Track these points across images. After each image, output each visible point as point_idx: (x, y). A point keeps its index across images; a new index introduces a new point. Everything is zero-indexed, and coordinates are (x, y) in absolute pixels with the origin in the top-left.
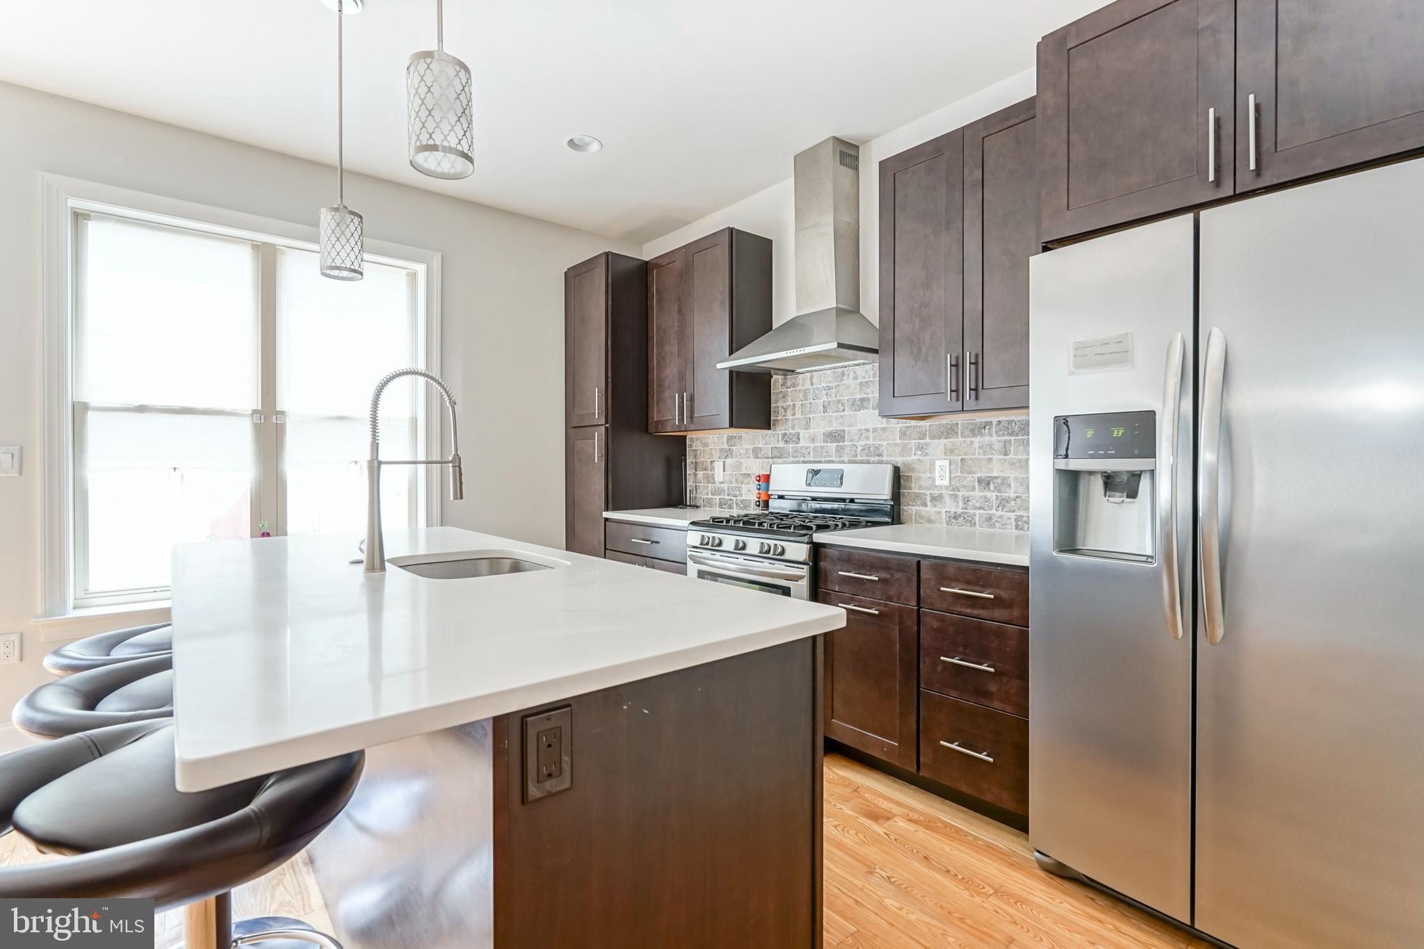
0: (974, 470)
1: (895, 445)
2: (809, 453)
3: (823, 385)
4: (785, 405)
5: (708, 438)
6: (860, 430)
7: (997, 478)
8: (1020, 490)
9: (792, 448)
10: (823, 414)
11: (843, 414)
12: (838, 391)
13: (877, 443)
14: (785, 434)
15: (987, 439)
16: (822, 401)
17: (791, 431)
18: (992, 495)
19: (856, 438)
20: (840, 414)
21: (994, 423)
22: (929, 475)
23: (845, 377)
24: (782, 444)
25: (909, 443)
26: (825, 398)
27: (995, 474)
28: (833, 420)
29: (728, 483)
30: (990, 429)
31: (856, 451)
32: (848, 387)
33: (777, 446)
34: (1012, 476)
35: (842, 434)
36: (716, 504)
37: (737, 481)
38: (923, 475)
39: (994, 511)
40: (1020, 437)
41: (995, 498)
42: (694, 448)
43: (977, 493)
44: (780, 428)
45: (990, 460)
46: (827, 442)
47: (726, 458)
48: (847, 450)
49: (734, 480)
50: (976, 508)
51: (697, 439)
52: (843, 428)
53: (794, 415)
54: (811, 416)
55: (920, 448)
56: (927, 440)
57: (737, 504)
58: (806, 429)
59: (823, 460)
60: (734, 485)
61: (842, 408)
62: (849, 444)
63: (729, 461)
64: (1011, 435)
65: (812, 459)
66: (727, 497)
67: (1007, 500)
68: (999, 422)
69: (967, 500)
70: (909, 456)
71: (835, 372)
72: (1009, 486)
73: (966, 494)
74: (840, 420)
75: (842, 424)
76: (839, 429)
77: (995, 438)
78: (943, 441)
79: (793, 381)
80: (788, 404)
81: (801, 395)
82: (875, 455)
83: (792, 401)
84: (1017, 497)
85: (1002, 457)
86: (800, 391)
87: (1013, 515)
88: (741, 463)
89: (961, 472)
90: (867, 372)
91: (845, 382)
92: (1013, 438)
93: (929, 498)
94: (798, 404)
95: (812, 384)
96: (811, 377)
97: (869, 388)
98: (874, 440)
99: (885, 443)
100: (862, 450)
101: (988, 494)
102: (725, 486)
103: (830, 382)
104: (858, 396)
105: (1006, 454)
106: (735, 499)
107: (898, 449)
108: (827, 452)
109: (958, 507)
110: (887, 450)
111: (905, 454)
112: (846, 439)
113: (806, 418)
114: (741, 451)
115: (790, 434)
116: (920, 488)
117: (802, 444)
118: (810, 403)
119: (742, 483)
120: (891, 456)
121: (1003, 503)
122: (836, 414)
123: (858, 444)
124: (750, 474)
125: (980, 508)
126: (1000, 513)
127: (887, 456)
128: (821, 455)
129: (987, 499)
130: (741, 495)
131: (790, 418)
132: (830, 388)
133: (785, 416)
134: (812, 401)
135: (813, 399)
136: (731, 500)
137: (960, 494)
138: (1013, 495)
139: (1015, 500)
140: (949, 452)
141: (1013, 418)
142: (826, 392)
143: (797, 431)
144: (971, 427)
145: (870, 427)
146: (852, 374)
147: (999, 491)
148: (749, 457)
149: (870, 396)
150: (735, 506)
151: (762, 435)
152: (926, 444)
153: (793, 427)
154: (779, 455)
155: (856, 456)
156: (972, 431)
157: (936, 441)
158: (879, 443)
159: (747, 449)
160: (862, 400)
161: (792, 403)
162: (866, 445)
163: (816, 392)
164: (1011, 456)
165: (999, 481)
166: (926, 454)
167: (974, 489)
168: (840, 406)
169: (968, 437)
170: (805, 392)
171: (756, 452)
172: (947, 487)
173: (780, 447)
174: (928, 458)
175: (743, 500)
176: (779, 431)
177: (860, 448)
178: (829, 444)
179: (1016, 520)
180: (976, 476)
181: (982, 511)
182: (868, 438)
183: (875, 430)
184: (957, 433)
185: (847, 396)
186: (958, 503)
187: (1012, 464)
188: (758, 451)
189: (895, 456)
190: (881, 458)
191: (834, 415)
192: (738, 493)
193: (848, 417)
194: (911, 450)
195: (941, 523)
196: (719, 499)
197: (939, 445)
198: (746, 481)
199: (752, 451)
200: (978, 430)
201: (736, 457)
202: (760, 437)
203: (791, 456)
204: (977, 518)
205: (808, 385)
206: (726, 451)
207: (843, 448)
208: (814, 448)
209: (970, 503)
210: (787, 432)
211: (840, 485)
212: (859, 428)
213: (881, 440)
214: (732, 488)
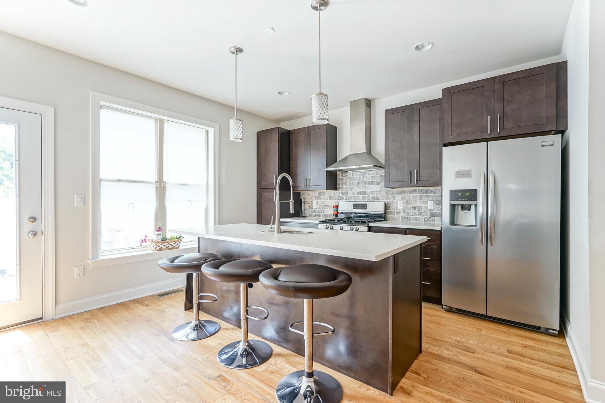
0: (411, 204)
1: (384, 196)
2: (352, 198)
3: (357, 176)
4: (342, 182)
5: (310, 193)
6: (371, 191)
8: (426, 210)
9: (345, 197)
10: (357, 186)
11: (365, 186)
12: (363, 179)
13: (377, 195)
14: (342, 192)
15: (415, 195)
17: (345, 191)
18: (417, 211)
19: (370, 194)
21: (417, 190)
22: (396, 205)
23: (366, 174)
24: (341, 195)
25: (389, 196)
26: (358, 181)
27: (417, 205)
28: (361, 188)
29: (318, 208)
30: (416, 192)
31: (370, 198)
32: (367, 178)
33: (339, 196)
34: (423, 206)
35: (365, 192)
36: (313, 216)
37: (322, 208)
38: (393, 206)
39: (417, 216)
41: (417, 212)
42: (304, 196)
43: (412, 211)
44: (340, 190)
45: (416, 201)
47: (318, 200)
48: (367, 198)
49: (321, 207)
50: (411, 215)
51: (305, 193)
52: (365, 190)
53: (346, 186)
54: (353, 186)
55: (392, 197)
56: (395, 195)
57: (322, 216)
58: (351, 190)
59: (357, 201)
61: (364, 184)
63: (319, 201)
64: (423, 194)
65: (353, 200)
66: (318, 213)
68: (419, 190)
69: (408, 213)
70: (389, 200)
71: (362, 172)
72: (422, 209)
73: (408, 211)
74: (364, 188)
75: (365, 189)
76: (363, 191)
77: (417, 194)
78: (400, 195)
79: (345, 174)
80: (343, 182)
82: (377, 199)
83: (345, 181)
84: (425, 212)
85: (420, 200)
86: (348, 178)
87: (423, 217)
88: (324, 202)
89: (407, 205)
90: (374, 173)
92: (423, 195)
93: (396, 213)
94: (348, 182)
95: (353, 176)
96: (353, 174)
97: (374, 178)
98: (376, 194)
99: (380, 196)
101: (415, 211)
102: (318, 210)
103: (360, 175)
104: (370, 180)
105: (421, 199)
106: (321, 214)
107: (385, 198)
108: (359, 198)
109: (405, 215)
110: (381, 197)
112: (366, 194)
113: (351, 187)
114: (324, 198)
115: (344, 192)
116: (393, 209)
117: (349, 195)
118: (352, 182)
119: (325, 208)
120: (382, 200)
121: (420, 214)
122: (363, 186)
123: (371, 196)
124: (328, 205)
125: (413, 215)
126: (419, 217)
127: (381, 199)
128: (357, 199)
129: (415, 213)
130: (324, 212)
131: (345, 187)
132: (360, 177)
133: (342, 186)
135: (354, 181)
136: (320, 214)
137: (406, 211)
138: (423, 211)
139: (424, 213)
140: (402, 198)
141: (423, 189)
142: (358, 179)
143: (347, 191)
144: (410, 191)
145: (375, 190)
146: (368, 173)
147: (419, 210)
148: (327, 200)
149: (375, 180)
150: (321, 216)
151: (333, 192)
152: (395, 196)
153: (346, 190)
154: (340, 199)
155: (370, 199)
156: (410, 192)
157: (398, 195)
159: (327, 197)
160: (372, 182)
161: (345, 182)
162: (373, 196)
163: (355, 179)
164: (423, 200)
165: (419, 207)
166: (395, 199)
167: (411, 210)
168: (364, 183)
169: (409, 194)
170: (351, 179)
171: (331, 198)
172: (402, 209)
174: (395, 200)
175: (325, 214)
176: (340, 191)
177: (371, 197)
178: (360, 196)
180: (411, 206)
181: (413, 216)
182: (374, 194)
183: (377, 191)
184: (405, 193)
185: (366, 180)
186: (405, 214)
187: (423, 202)
188: (332, 197)
189: (384, 200)
190: (379, 200)
191: (362, 186)
192: (323, 212)
193: (367, 187)
194: (390, 198)
195: (400, 220)
196: (315, 214)
197: (399, 196)
198: (326, 208)
199: (329, 198)
200: (412, 192)
201: (322, 199)
202: (332, 193)
203: (345, 199)
204: (412, 218)
205: (351, 176)
206: (318, 197)
207: (365, 197)
208: (354, 197)
209: (409, 214)
210: (343, 191)
211: (366, 209)
212: (371, 190)
213: (379, 194)
214: (320, 210)
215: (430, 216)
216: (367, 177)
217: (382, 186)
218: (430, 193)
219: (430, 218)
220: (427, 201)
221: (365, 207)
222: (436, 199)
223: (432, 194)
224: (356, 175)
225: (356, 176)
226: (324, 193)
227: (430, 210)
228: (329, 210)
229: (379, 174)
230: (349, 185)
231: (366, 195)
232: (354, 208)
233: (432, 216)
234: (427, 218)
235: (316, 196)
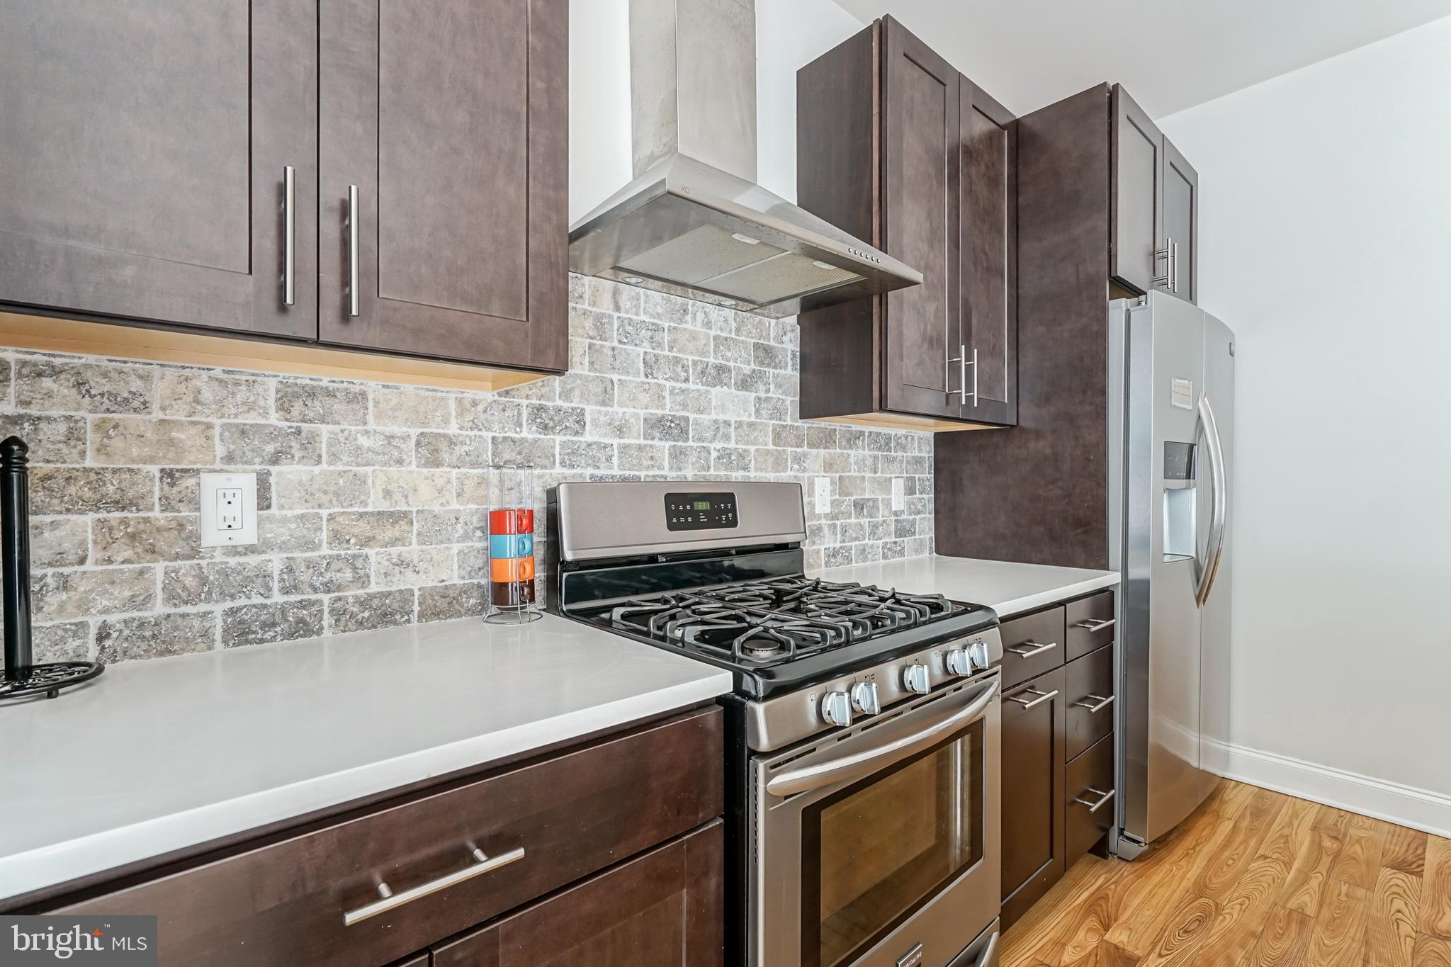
0: (851, 491)
1: (768, 452)
2: (609, 459)
3: (643, 317)
6: (716, 421)
7: (868, 500)
8: (887, 513)
9: (563, 445)
10: (643, 378)
11: (684, 386)
12: (675, 341)
13: (741, 447)
14: (541, 408)
15: (861, 453)
16: (641, 350)
17: (559, 403)
18: (865, 521)
19: (709, 435)
20: (678, 385)
21: (867, 434)
23: (688, 318)
24: (528, 433)
25: (784, 451)
26: (646, 347)
27: (867, 496)
28: (666, 394)
29: (282, 547)
30: (863, 441)
31: (707, 460)
33: (514, 435)
35: (683, 424)
36: (205, 634)
37: (337, 537)
39: (867, 541)
40: (885, 453)
41: (867, 524)
45: (863, 478)
46: (653, 438)
47: (275, 459)
48: (692, 458)
49: (324, 535)
50: (850, 540)
52: (686, 414)
54: (615, 377)
55: (798, 459)
56: (805, 449)
57: (338, 614)
58: (603, 403)
60: (325, 551)
61: (683, 374)
62: (695, 445)
63: (288, 474)
64: (879, 449)
66: (278, 598)
67: (876, 526)
68: (870, 434)
69: (844, 531)
70: (785, 470)
73: (844, 522)
74: (679, 399)
75: (684, 406)
76: (678, 414)
77: (867, 452)
78: (822, 451)
81: (588, 323)
84: (885, 521)
85: (873, 475)
87: (880, 543)
88: (361, 481)
89: (840, 495)
90: (726, 321)
91: (689, 326)
92: (880, 454)
95: (618, 308)
96: (616, 293)
97: (729, 350)
99: (752, 448)
100: (719, 458)
101: (862, 521)
102: (276, 563)
103: (659, 316)
104: (712, 360)
105: (875, 472)
106: (326, 598)
107: (771, 460)
108: (652, 458)
109: (836, 541)
110: (755, 459)
111: (780, 468)
112: (690, 435)
113: (602, 380)
114: (363, 441)
115: (558, 409)
117: (589, 436)
118: (613, 349)
119: (368, 541)
120: (761, 470)
121: (873, 530)
122: (673, 384)
123: (712, 446)
124: (405, 515)
125: (855, 539)
126: (871, 542)
127: (756, 470)
128: (640, 464)
129: (861, 526)
130: (363, 580)
132: (657, 329)
134: (616, 344)
135: (620, 342)
136: (302, 605)
137: (838, 523)
138: (881, 519)
139: (882, 525)
140: (829, 466)
142: (650, 333)
143: (576, 403)
144: (848, 435)
145: (732, 418)
146: (700, 316)
147: (871, 516)
148: (400, 462)
149: (732, 364)
150: (327, 620)
151: (460, 401)
152: (805, 455)
153: (566, 394)
156: (849, 441)
157: (814, 451)
158: (744, 447)
160: (720, 369)
162: (723, 449)
163: (629, 328)
164: (879, 474)
165: (871, 503)
166: (804, 470)
167: (850, 517)
168: (679, 369)
169: (845, 448)
170: (600, 323)
172: (826, 516)
173: (523, 440)
174: (806, 475)
175: (372, 597)
177: (714, 455)
178: (656, 443)
179: (883, 548)
180: (853, 498)
181: (857, 543)
182: (727, 438)
184: (835, 442)
186: (836, 535)
188: (443, 445)
189: (765, 470)
190: (746, 474)
191: (668, 384)
192: (348, 575)
193: (696, 395)
194: (789, 460)
195: (819, 566)
196: (232, 612)
197: (817, 456)
198: (391, 532)
199: (418, 444)
200: (853, 439)
201: (334, 458)
202: (452, 405)
203: (563, 464)
204: (853, 552)
205: (606, 306)
206: (274, 434)
207: (683, 452)
208: (624, 449)
209: (847, 534)
210: (549, 404)
211: (733, 523)
212: (713, 416)
213: (747, 443)
214: (310, 564)
215: (896, 537)
216: (694, 337)
217: (760, 399)
218: (895, 447)
219: (895, 543)
220: (890, 478)
221: (726, 511)
222: (907, 473)
223: (900, 454)
224: (637, 307)
225: (637, 314)
226: (363, 394)
227: (896, 514)
228: (413, 550)
229: (749, 334)
230: (592, 363)
231: (690, 443)
232: (671, 527)
233: (900, 536)
234: (889, 546)
235: (251, 419)
